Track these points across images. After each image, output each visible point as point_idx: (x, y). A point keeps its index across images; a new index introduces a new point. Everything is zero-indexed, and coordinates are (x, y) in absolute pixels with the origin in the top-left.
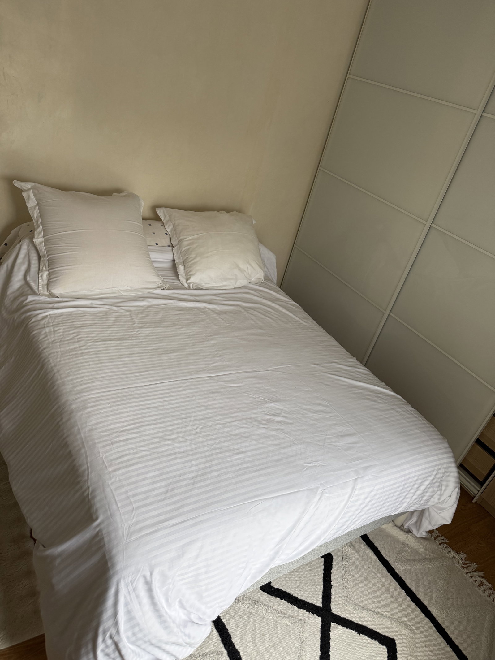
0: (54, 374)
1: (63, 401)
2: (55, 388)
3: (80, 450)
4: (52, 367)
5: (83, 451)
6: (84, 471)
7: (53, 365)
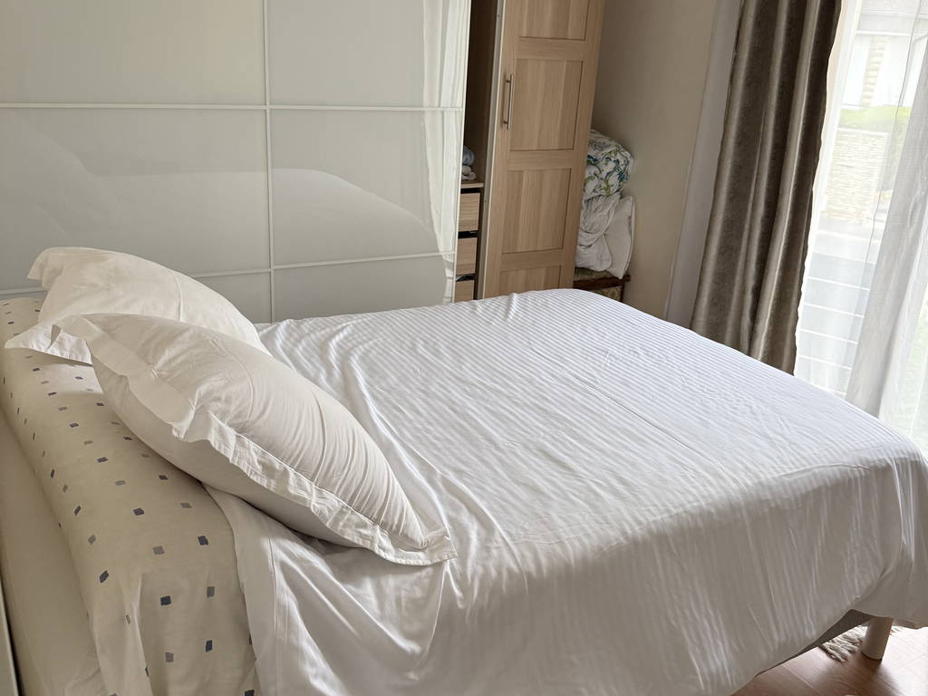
0: (686, 512)
1: (739, 496)
2: (713, 510)
3: (814, 474)
4: (671, 517)
5: (817, 471)
6: (840, 470)
7: (666, 515)
